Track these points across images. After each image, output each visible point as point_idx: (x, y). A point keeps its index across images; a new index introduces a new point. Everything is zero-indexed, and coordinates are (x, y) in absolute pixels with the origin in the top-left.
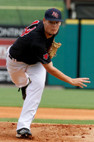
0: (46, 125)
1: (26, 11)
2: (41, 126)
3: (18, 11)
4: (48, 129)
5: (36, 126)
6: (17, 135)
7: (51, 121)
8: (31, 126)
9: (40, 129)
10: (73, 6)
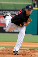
0: (25, 49)
1: (17, 4)
2: (23, 49)
3: (14, 4)
4: (26, 51)
5: (21, 49)
6: (13, 53)
7: (27, 47)
8: (19, 49)
9: (23, 51)
10: (36, 2)
